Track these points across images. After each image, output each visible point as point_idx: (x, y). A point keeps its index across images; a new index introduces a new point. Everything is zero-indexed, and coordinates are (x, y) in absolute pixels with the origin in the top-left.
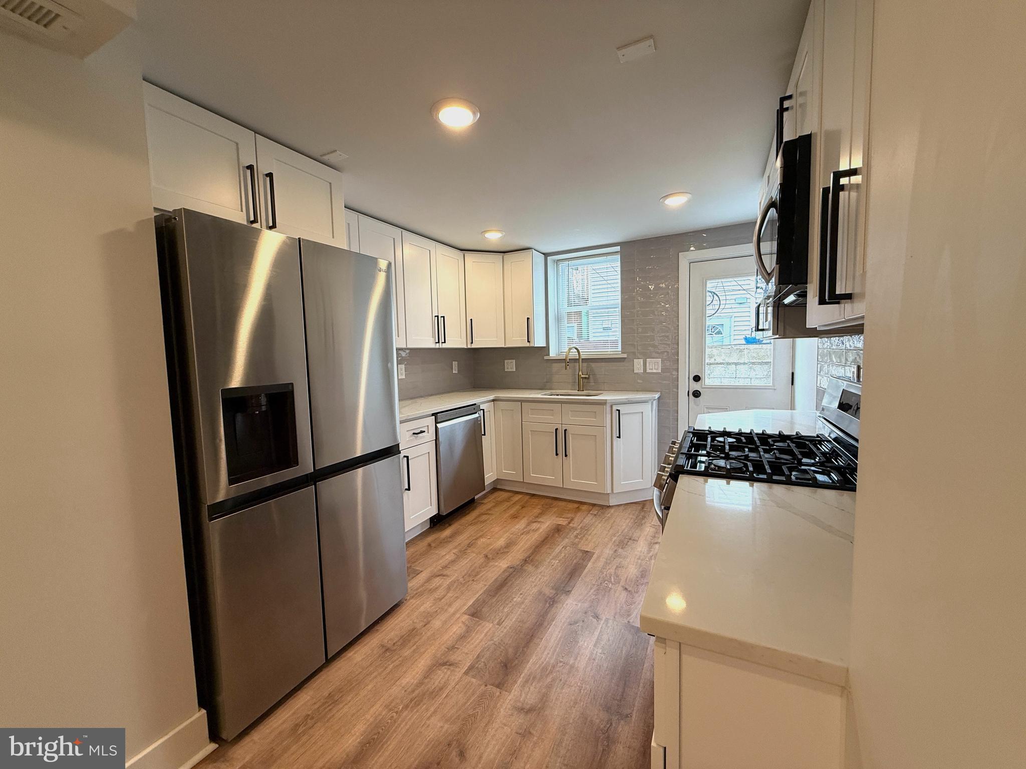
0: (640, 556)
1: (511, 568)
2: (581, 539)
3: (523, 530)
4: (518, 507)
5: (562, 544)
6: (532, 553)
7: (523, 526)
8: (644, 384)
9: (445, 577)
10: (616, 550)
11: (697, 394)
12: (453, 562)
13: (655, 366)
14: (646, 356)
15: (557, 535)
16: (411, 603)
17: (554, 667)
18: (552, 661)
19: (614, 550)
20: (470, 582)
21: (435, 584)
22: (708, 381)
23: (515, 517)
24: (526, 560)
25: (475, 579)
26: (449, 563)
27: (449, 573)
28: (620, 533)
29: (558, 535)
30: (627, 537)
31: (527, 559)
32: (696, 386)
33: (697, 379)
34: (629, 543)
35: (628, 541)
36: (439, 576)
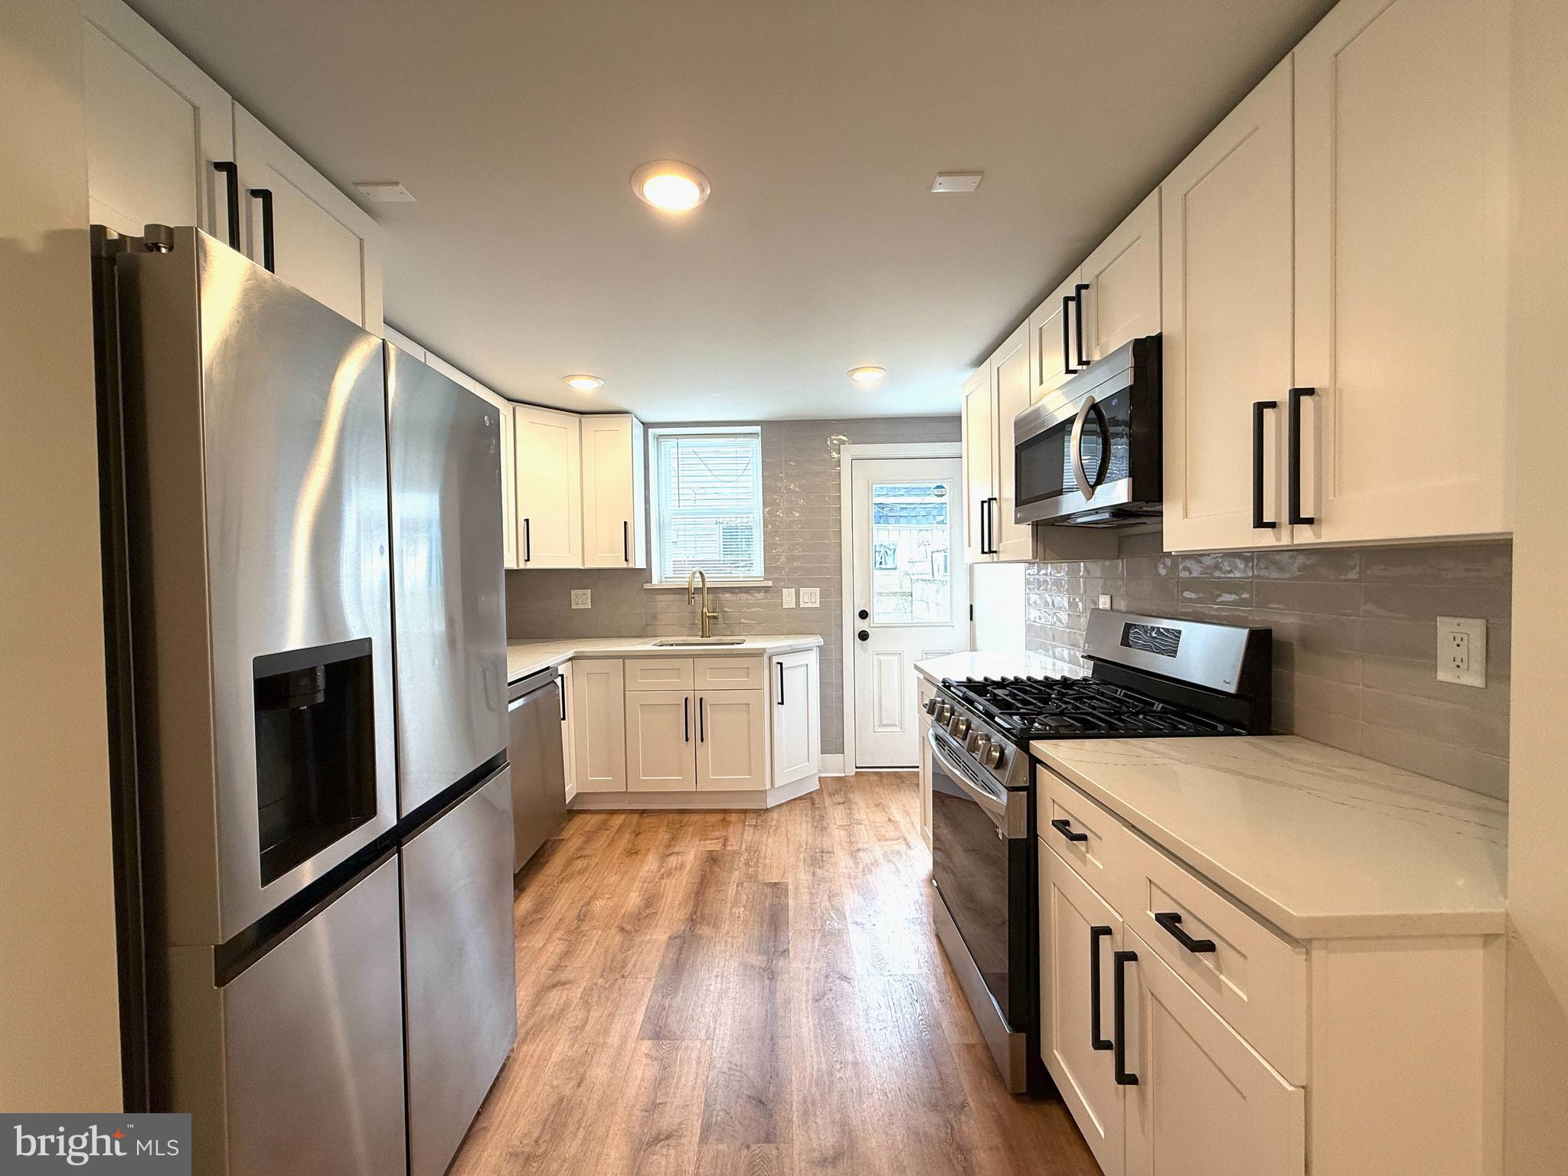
0: (849, 874)
1: (676, 938)
2: (756, 865)
3: (659, 871)
4: (627, 836)
5: (733, 880)
6: (696, 906)
7: (655, 867)
8: (797, 623)
9: (567, 986)
10: (814, 872)
11: (863, 636)
12: (567, 954)
13: (811, 597)
14: (798, 584)
15: (717, 869)
16: (527, 1051)
17: (831, 1074)
18: (824, 1066)
19: (811, 873)
20: (620, 981)
21: (555, 1003)
22: (877, 617)
23: (632, 852)
24: (692, 920)
25: (626, 974)
26: (561, 959)
27: (571, 977)
28: (804, 847)
29: (719, 867)
30: (817, 850)
31: (694, 917)
32: (862, 625)
33: (864, 615)
34: (824, 858)
35: (822, 856)
36: (554, 986)
